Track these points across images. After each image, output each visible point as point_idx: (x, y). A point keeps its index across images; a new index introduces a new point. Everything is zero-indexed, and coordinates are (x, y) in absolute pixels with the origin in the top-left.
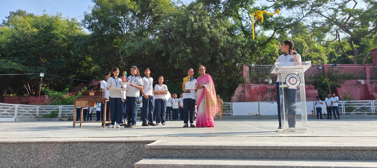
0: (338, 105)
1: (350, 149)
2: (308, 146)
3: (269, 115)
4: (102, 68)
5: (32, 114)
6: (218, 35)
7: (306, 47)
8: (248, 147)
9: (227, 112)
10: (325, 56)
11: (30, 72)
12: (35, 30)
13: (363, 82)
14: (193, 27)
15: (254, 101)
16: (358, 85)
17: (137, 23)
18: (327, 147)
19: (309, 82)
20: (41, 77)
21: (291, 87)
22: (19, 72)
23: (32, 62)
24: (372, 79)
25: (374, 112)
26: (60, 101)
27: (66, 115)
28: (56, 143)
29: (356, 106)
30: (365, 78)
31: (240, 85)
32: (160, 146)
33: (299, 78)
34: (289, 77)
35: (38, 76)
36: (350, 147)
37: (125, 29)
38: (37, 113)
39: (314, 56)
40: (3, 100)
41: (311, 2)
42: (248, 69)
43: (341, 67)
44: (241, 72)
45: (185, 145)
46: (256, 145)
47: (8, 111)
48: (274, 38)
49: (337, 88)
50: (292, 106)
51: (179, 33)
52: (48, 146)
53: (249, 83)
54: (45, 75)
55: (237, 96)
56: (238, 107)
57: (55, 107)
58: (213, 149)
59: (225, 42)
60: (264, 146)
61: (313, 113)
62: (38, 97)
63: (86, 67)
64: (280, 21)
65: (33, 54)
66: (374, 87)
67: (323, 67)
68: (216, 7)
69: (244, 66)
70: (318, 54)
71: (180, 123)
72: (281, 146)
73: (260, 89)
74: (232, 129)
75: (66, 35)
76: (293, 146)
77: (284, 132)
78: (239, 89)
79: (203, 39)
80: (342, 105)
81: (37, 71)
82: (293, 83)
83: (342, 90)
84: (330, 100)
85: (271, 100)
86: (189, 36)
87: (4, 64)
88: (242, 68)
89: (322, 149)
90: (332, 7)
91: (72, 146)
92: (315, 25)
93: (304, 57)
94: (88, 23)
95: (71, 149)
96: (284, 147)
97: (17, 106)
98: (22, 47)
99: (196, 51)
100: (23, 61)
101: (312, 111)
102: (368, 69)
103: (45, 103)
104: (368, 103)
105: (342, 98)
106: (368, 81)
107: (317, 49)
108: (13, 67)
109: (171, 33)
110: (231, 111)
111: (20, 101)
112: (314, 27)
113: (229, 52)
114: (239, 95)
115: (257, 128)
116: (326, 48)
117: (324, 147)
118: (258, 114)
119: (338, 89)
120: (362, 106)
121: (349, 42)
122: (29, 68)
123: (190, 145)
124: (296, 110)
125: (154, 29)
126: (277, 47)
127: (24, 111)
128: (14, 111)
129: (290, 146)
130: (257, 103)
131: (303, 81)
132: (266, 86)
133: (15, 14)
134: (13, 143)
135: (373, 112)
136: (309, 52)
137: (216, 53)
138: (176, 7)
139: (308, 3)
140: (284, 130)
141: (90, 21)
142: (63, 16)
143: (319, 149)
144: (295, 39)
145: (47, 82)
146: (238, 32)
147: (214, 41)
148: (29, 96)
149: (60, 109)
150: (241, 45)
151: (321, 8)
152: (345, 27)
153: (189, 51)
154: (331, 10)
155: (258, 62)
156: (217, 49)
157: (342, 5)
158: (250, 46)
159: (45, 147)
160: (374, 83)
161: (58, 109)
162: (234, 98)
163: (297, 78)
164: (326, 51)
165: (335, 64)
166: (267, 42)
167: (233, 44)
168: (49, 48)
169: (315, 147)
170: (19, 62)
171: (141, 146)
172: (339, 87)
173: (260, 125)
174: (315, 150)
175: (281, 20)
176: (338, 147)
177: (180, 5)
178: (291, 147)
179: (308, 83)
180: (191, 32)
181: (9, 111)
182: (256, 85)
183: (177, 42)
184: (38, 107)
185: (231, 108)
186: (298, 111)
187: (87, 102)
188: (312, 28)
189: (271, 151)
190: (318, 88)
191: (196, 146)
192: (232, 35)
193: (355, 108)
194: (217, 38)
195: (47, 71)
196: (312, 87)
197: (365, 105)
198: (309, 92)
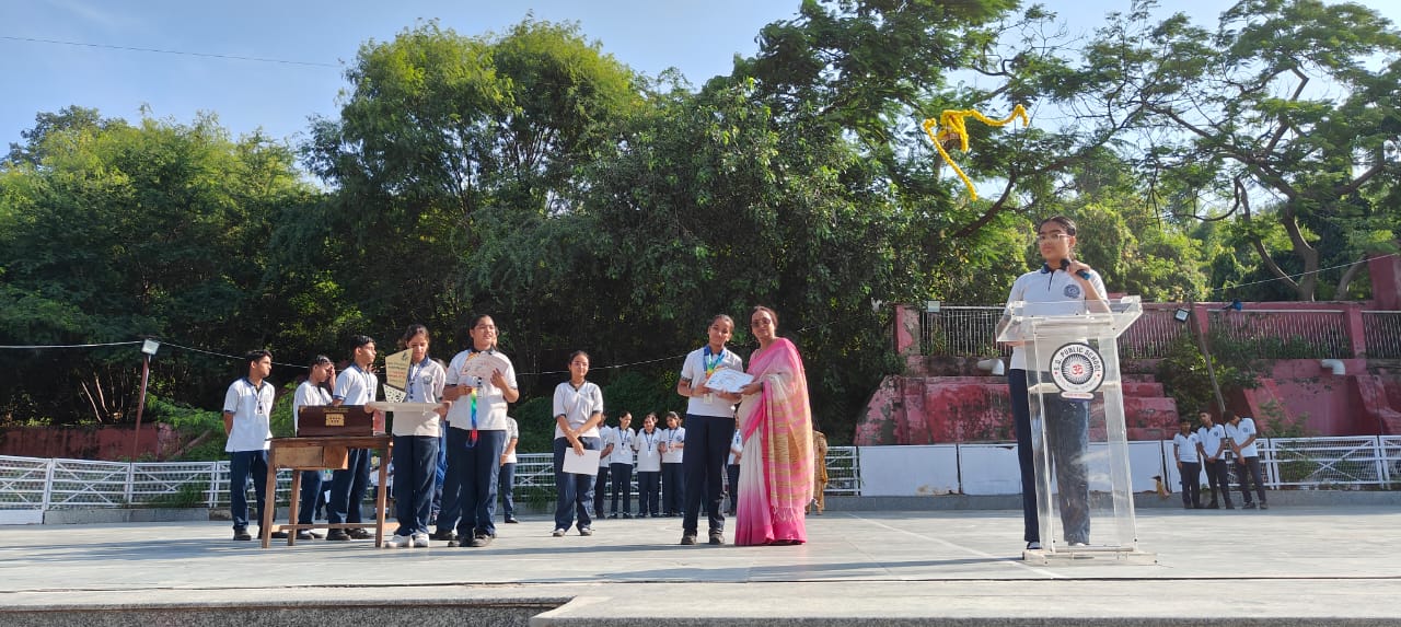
2: (1135, 616)
3: (996, 492)
4: (376, 320)
5: (107, 496)
6: (810, 195)
7: (1128, 240)
9: (841, 484)
10: (1199, 270)
11: (105, 338)
12: (122, 179)
13: (1340, 367)
14: (716, 167)
15: (940, 442)
16: (1321, 379)
17: (506, 157)
19: (1143, 367)
20: (146, 354)
21: (1071, 392)
22: (66, 336)
23: (114, 298)
24: (1372, 357)
25: (1389, 481)
26: (213, 445)
28: (198, 609)
29: (1316, 457)
30: (1346, 355)
31: (887, 381)
32: (587, 621)
33: (1098, 359)
34: (1061, 355)
35: (133, 350)
37: (462, 175)
38: (128, 492)
39: (1159, 273)
41: (1139, 75)
42: (917, 323)
43: (1258, 314)
44: (889, 333)
47: (19, 483)
48: (1010, 209)
49: (1244, 390)
50: (1076, 462)
51: (663, 189)
53: (920, 374)
54: (160, 347)
55: (876, 421)
56: (880, 465)
57: (196, 467)
59: (834, 222)
61: (1159, 487)
62: (134, 429)
63: (316, 316)
64: (1032, 145)
65: (119, 268)
66: (1381, 386)
67: (1190, 313)
68: (799, 95)
69: (899, 309)
70: (1172, 263)
71: (664, 528)
72: (1037, 619)
73: (961, 395)
75: (238, 196)
77: (1050, 562)
78: (884, 397)
79: (753, 211)
81: (128, 332)
82: (1079, 377)
83: (1264, 399)
85: (1002, 437)
86: (704, 200)
87: (11, 307)
88: (893, 320)
90: (1219, 92)
91: (255, 620)
92: (1156, 158)
93: (1121, 273)
94: (324, 159)
96: (1048, 619)
97: (51, 464)
98: (79, 242)
100: (81, 296)
101: (1158, 478)
102: (1356, 320)
103: (158, 452)
104: (1363, 447)
106: (1361, 364)
107: (1168, 247)
108: (42, 316)
109: (635, 192)
110: (856, 478)
111: (64, 445)
112: (1155, 165)
113: (847, 257)
114: (882, 417)
115: (949, 545)
116: (1200, 241)
118: (956, 491)
119: (1248, 392)
120: (1340, 460)
121: (1282, 222)
122: (101, 322)
125: (571, 177)
126: (1019, 240)
127: (78, 484)
128: (43, 483)
129: (1068, 616)
130: (951, 448)
131: (1114, 371)
132: (981, 385)
133: (60, 123)
134: (36, 612)
135: (1384, 479)
136: (1137, 259)
137: (803, 264)
138: (653, 94)
139: (1131, 80)
140: (1049, 553)
144: (1086, 211)
145: (167, 376)
146: (883, 185)
147: (793, 217)
148: (100, 426)
149: (213, 476)
150: (892, 230)
151: (1174, 100)
152: (1266, 165)
153: (700, 251)
154: (1213, 104)
155: (952, 296)
156: (804, 251)
157: (1252, 87)
158: (921, 236)
160: (1382, 371)
161: (207, 476)
162: (866, 428)
163: (1094, 358)
164: (1203, 252)
165: (1236, 302)
166: (983, 221)
167: (862, 227)
168: (178, 246)
170: (67, 298)
171: (518, 618)
172: (1252, 386)
173: (962, 534)
175: (1033, 142)
176: (1247, 619)
177: (666, 88)
179: (1138, 372)
180: (712, 185)
181: (20, 485)
182: (947, 381)
183: (657, 221)
184: (131, 468)
185: (854, 468)
187: (315, 449)
188: (1148, 171)
190: (1176, 391)
191: (720, 621)
192: (857, 199)
193: (1317, 466)
194: (804, 206)
195: (166, 330)
196: (1151, 388)
197: (1353, 455)
198: (1137, 408)
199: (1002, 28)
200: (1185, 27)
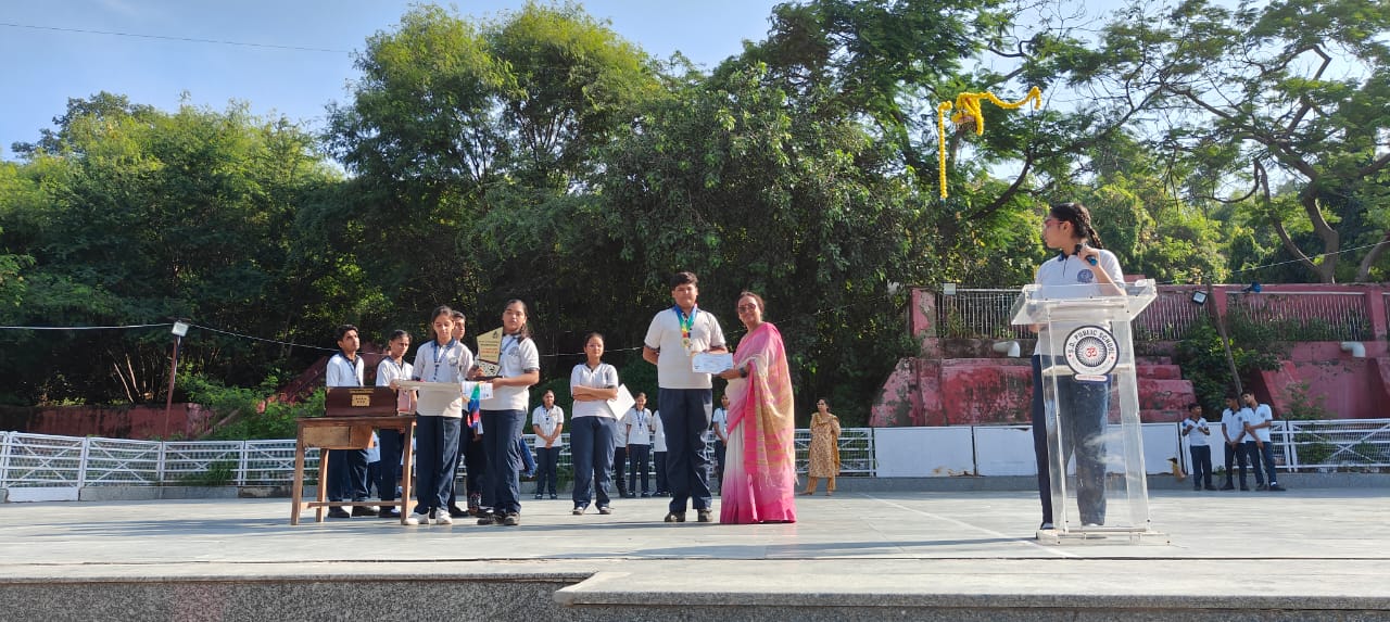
0: (1271, 435)
1: (1298, 606)
2: (1145, 593)
3: (1011, 473)
4: (398, 301)
5: (139, 474)
6: (822, 179)
7: (1146, 222)
8: (928, 597)
9: (856, 465)
10: (1218, 252)
11: (135, 319)
12: (156, 165)
13: (1360, 349)
14: (727, 150)
15: (956, 423)
16: (1342, 362)
17: (523, 138)
18: (1213, 598)
19: (1160, 349)
20: (177, 336)
21: (1085, 374)
22: (98, 319)
23: (145, 280)
26: (242, 424)
27: (264, 478)
28: (235, 583)
29: (1335, 439)
30: (1367, 337)
31: (903, 363)
32: (609, 595)
33: (1112, 342)
34: (1076, 337)
35: (164, 332)
36: (1301, 598)
37: (477, 159)
38: (160, 469)
39: (1176, 255)
40: (37, 420)
41: (1158, 56)
42: (933, 306)
43: (1278, 296)
44: (905, 315)
45: (697, 591)
46: (956, 593)
47: (56, 461)
48: (1026, 191)
49: (1263, 372)
50: (1089, 444)
51: (675, 173)
52: (206, 595)
53: (936, 356)
54: (190, 328)
55: (891, 403)
56: (895, 447)
57: (224, 447)
58: (801, 604)
59: (847, 205)
60: (986, 596)
61: (1175, 468)
62: (164, 408)
63: (341, 299)
64: (1048, 127)
65: (150, 251)
67: (1208, 296)
68: (811, 78)
69: (915, 292)
70: (1190, 245)
72: (1048, 596)
73: (977, 377)
74: (872, 529)
75: (264, 182)
76: (1090, 594)
77: (1063, 541)
78: (899, 379)
79: (767, 194)
80: (1285, 438)
81: (164, 313)
82: (1091, 360)
83: (1284, 381)
84: (1240, 419)
85: (1017, 419)
86: (713, 183)
87: (45, 292)
88: (909, 303)
89: (1197, 606)
90: (1238, 73)
91: (289, 593)
92: (1174, 139)
93: (1138, 256)
94: (343, 144)
95: (287, 607)
96: (1059, 597)
97: (87, 442)
98: (111, 228)
99: (738, 241)
100: (113, 279)
101: (1175, 460)
102: (1377, 302)
103: (188, 431)
104: (1382, 430)
105: (1282, 409)
106: (1382, 346)
107: (1186, 229)
108: (75, 302)
109: (650, 176)
110: (871, 459)
111: (97, 424)
112: (1174, 147)
113: (859, 241)
114: (898, 398)
115: (965, 525)
116: (1220, 223)
117: (1205, 600)
118: (971, 472)
119: (1268, 375)
120: (1359, 442)
121: (1303, 203)
122: (133, 304)
123: (715, 591)
124: (1105, 460)
125: (587, 158)
127: (112, 462)
128: (78, 462)
129: (1078, 594)
130: (966, 430)
131: (1128, 354)
132: (997, 367)
133: (88, 109)
134: (82, 583)
136: (1154, 241)
137: (814, 244)
138: (666, 78)
139: (1149, 61)
140: (1062, 532)
141: (351, 134)
142: (253, 112)
143: (1184, 606)
144: (1102, 193)
145: (196, 356)
146: (894, 169)
147: (808, 201)
148: (133, 406)
149: (241, 454)
150: (906, 216)
151: (1194, 80)
152: (1286, 146)
153: (712, 240)
154: (1233, 84)
155: (967, 278)
156: (817, 232)
157: (1273, 67)
158: (937, 218)
159: (193, 597)
161: (236, 455)
162: (881, 410)
163: (1108, 341)
164: (1222, 233)
165: (1254, 284)
166: (999, 203)
167: (876, 213)
168: (206, 231)
169: (1173, 599)
170: (99, 282)
171: (542, 593)
172: (1273, 367)
173: (975, 515)
174: (1172, 609)
175: (1050, 124)
176: (1255, 598)
177: (679, 72)
178: (1082, 598)
179: (1155, 354)
180: (721, 168)
181: (57, 463)
182: (962, 363)
183: (671, 206)
184: (162, 447)
185: (869, 449)
186: (1112, 461)
187: (342, 429)
188: (1166, 153)
189: (1011, 613)
190: (1193, 373)
191: (737, 595)
192: (873, 180)
193: (1333, 449)
194: (818, 190)
195: (197, 313)
196: (1168, 370)
197: (1373, 438)
198: (1153, 390)
199: (1019, 9)
200: (1205, 7)
